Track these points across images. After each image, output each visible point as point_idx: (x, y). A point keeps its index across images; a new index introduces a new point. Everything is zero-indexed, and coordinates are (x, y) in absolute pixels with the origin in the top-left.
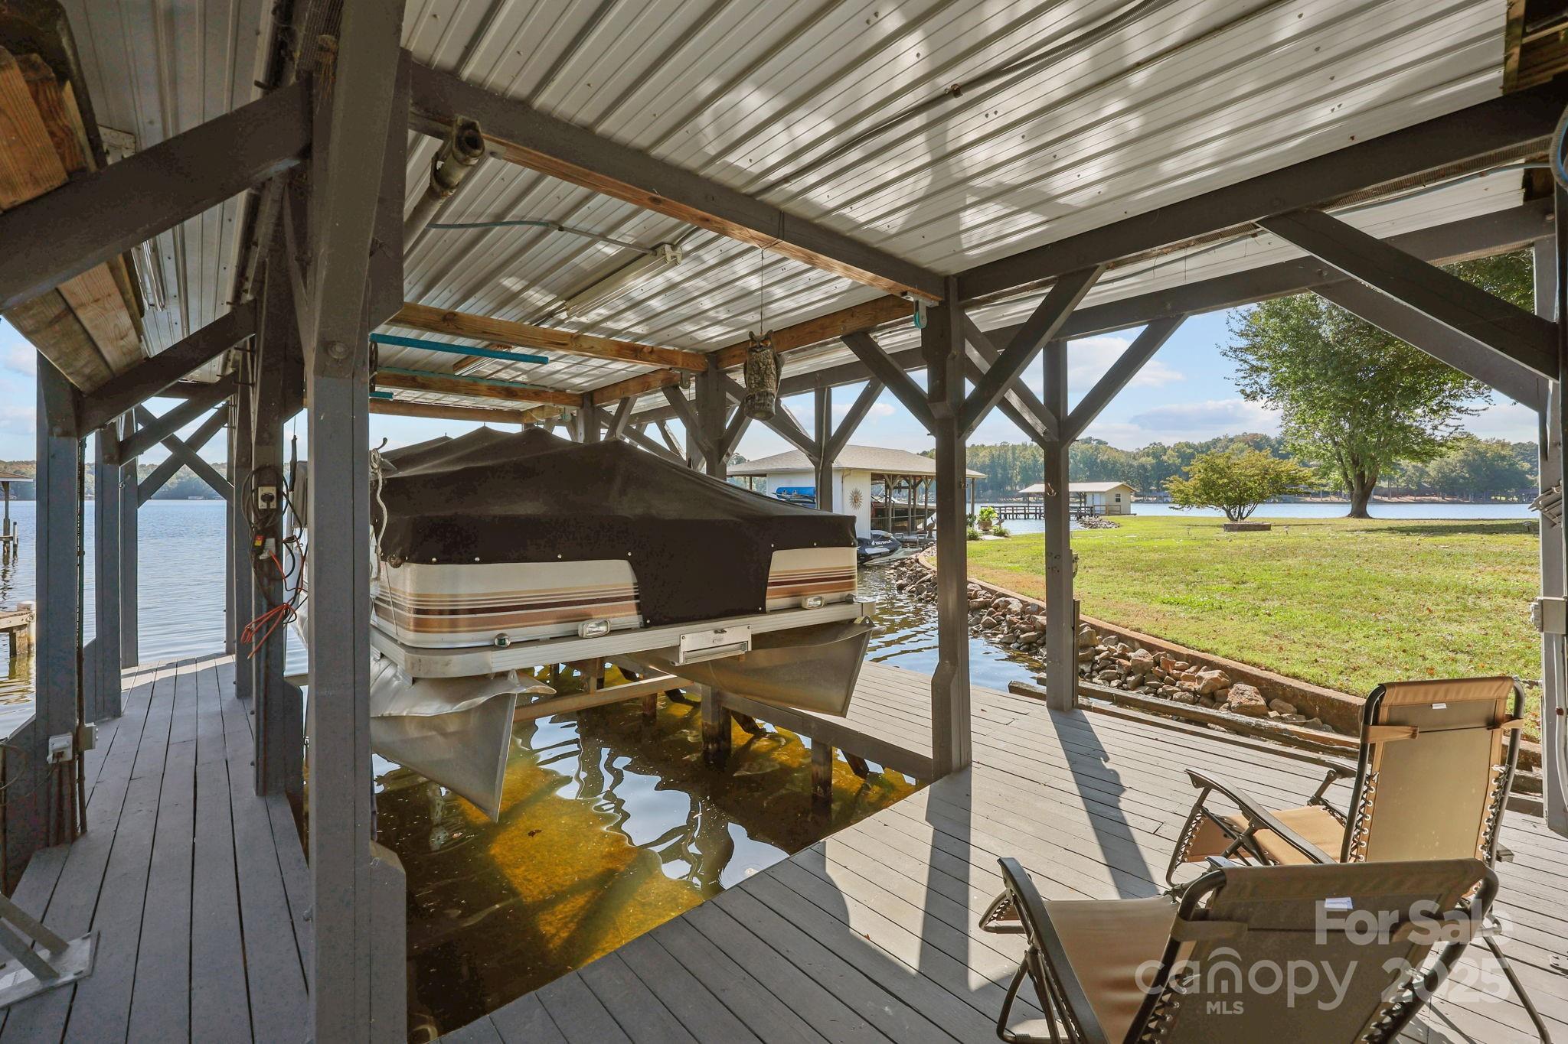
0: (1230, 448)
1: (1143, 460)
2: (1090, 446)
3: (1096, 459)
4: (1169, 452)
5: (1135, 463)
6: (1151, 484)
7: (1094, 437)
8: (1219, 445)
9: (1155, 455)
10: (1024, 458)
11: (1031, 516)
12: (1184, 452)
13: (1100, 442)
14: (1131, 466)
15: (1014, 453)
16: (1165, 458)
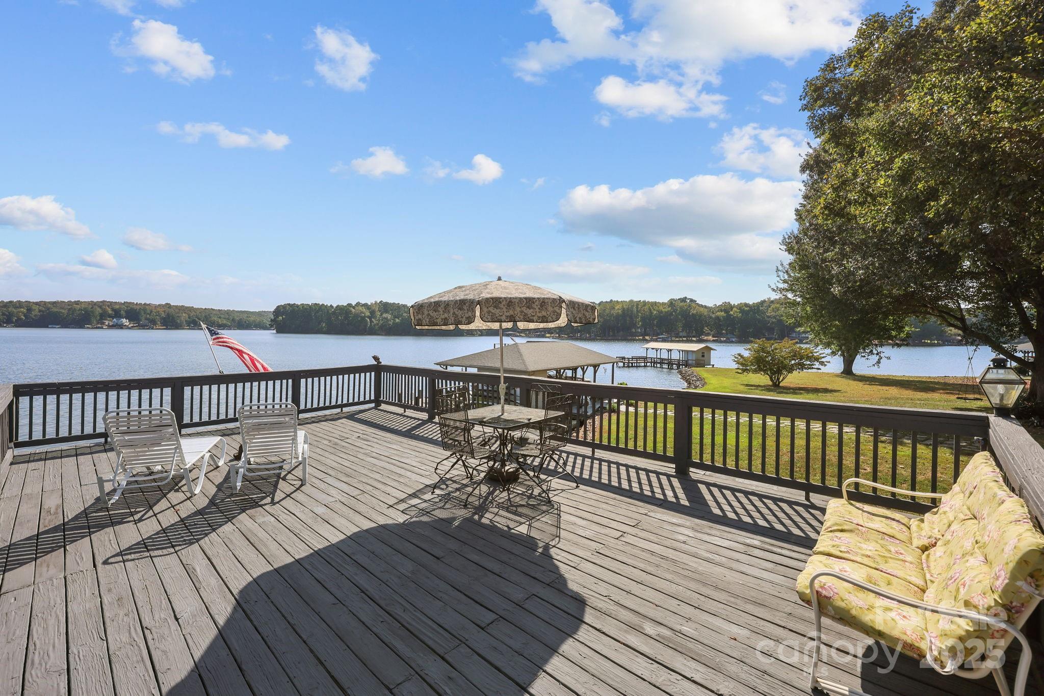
0: (772, 307)
1: (718, 313)
2: (685, 304)
3: (689, 312)
4: (735, 309)
5: (713, 316)
6: (722, 330)
7: (688, 297)
8: (765, 305)
9: (726, 311)
10: (644, 311)
11: (648, 364)
12: (744, 309)
13: (692, 300)
14: (711, 317)
15: (637, 308)
16: (731, 313)
